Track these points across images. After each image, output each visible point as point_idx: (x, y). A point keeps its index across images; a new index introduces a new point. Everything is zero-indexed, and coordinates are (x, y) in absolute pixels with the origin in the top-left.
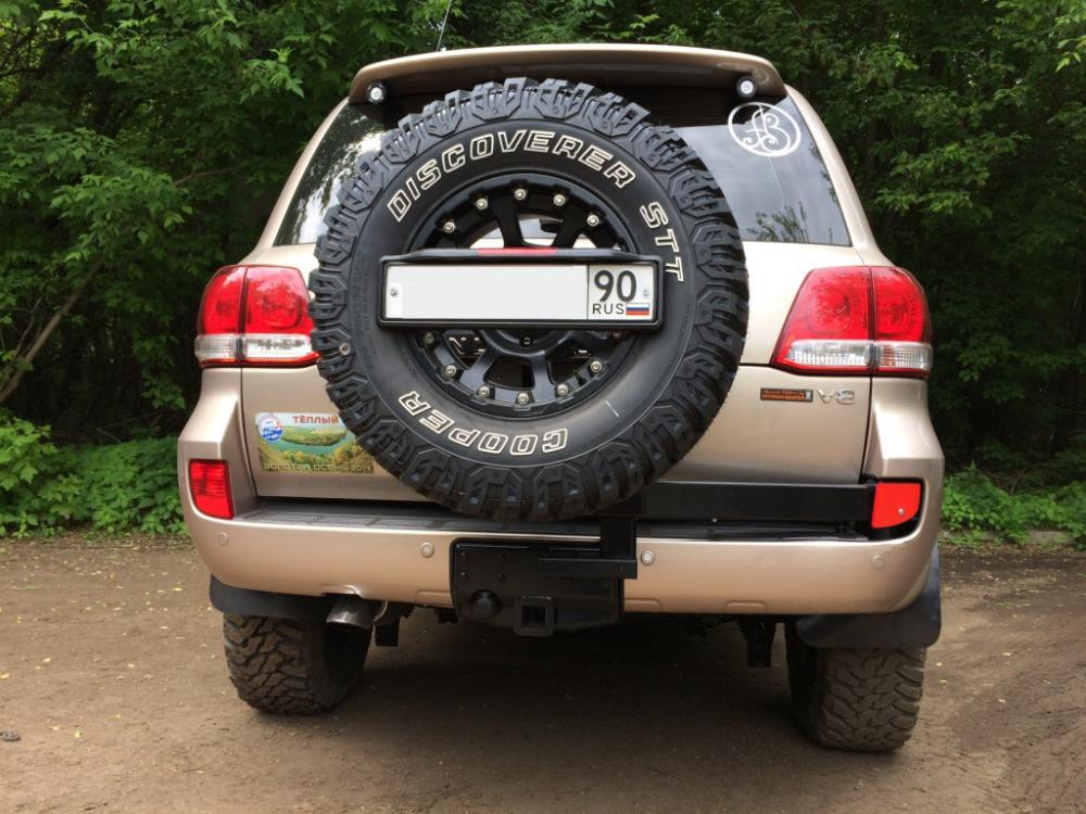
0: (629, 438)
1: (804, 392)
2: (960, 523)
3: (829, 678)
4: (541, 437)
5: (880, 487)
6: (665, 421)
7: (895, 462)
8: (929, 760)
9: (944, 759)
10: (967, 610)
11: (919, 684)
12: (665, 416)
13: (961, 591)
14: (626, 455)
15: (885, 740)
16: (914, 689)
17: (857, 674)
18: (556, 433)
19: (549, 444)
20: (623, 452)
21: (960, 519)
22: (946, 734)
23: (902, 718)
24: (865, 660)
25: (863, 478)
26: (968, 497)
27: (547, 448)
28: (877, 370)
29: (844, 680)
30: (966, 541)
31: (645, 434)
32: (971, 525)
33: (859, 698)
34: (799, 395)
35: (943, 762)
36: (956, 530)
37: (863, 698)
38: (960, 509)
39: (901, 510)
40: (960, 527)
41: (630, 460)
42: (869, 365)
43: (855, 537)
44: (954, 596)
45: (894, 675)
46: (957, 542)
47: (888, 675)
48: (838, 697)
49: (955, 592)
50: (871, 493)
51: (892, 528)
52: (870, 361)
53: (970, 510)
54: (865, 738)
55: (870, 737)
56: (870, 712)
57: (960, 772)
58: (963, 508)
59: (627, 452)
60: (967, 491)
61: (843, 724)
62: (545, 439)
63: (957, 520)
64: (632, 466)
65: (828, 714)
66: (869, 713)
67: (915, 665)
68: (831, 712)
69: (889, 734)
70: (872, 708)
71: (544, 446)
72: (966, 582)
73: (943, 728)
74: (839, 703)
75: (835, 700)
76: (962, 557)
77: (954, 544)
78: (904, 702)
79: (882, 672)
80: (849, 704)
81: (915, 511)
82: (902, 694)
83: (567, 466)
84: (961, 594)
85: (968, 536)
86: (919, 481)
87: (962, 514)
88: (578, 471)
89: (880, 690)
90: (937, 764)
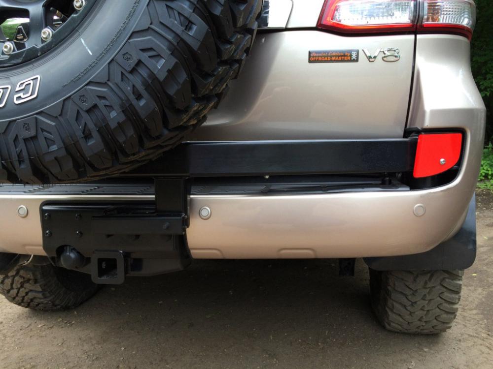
0: (104, 80)
1: (350, 52)
2: (484, 176)
3: (389, 288)
4: (14, 86)
5: (423, 139)
6: (144, 57)
7: (436, 113)
8: (465, 340)
9: (476, 340)
10: (488, 225)
11: (458, 292)
12: (143, 50)
13: (485, 214)
14: (104, 102)
15: (432, 330)
16: (454, 296)
17: (410, 286)
18: (28, 80)
19: (21, 94)
20: (100, 97)
21: (484, 174)
22: (476, 317)
23: (445, 316)
24: (417, 276)
25: (407, 133)
26: (488, 162)
27: (19, 98)
28: (422, 26)
29: (400, 291)
30: (487, 186)
31: (122, 74)
32: (490, 177)
33: (412, 303)
34: (344, 57)
35: (475, 342)
36: (481, 180)
37: (416, 302)
38: (483, 169)
39: (442, 160)
40: (483, 178)
41: (110, 107)
42: (413, 21)
43: (397, 187)
44: (480, 217)
45: (439, 287)
46: (482, 187)
47: (434, 287)
48: (397, 302)
49: (481, 215)
50: (414, 145)
51: (433, 177)
52: (415, 17)
53: (489, 169)
54: (417, 328)
55: (421, 328)
56: (421, 312)
57: (486, 350)
58: (485, 168)
59: (104, 98)
60: (487, 159)
61: (401, 320)
62: (18, 89)
63: (481, 175)
64: (113, 114)
65: (390, 313)
66: (419, 313)
67: (456, 279)
68: (392, 311)
69: (435, 326)
70: (422, 309)
71: (16, 96)
72: (487, 209)
73: (475, 312)
74: (397, 305)
75: (395, 303)
76: (484, 195)
77: (479, 188)
78: (446, 305)
79: (430, 285)
80: (405, 307)
81: (456, 160)
82: (445, 300)
83: (40, 117)
84: (485, 216)
85: (488, 183)
86: (462, 131)
87: (485, 171)
88: (53, 124)
89: (428, 298)
90: (470, 344)
